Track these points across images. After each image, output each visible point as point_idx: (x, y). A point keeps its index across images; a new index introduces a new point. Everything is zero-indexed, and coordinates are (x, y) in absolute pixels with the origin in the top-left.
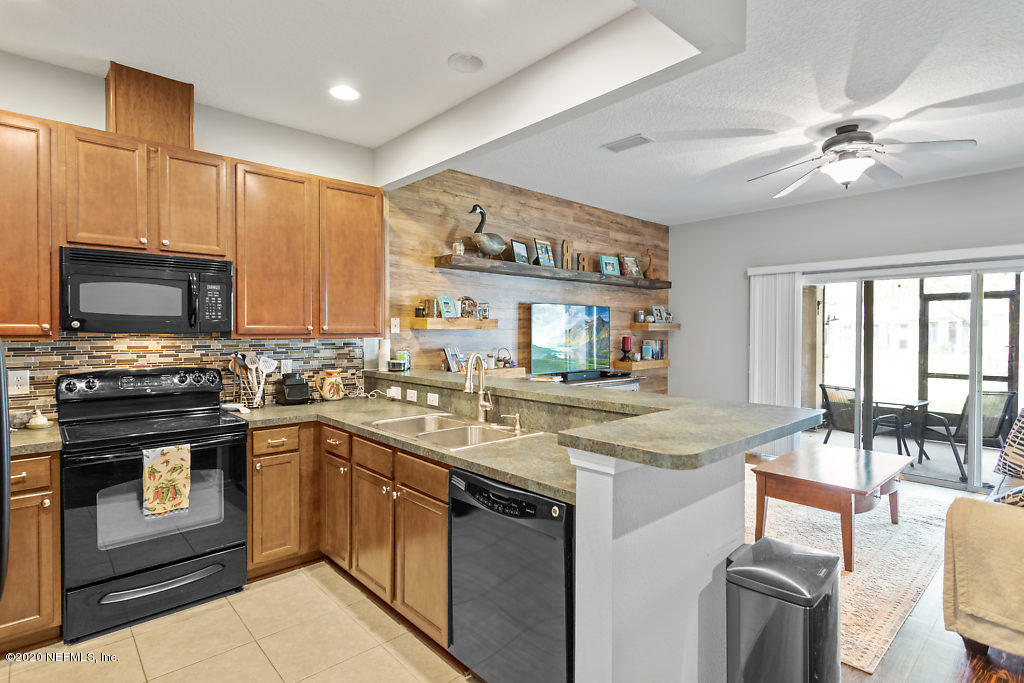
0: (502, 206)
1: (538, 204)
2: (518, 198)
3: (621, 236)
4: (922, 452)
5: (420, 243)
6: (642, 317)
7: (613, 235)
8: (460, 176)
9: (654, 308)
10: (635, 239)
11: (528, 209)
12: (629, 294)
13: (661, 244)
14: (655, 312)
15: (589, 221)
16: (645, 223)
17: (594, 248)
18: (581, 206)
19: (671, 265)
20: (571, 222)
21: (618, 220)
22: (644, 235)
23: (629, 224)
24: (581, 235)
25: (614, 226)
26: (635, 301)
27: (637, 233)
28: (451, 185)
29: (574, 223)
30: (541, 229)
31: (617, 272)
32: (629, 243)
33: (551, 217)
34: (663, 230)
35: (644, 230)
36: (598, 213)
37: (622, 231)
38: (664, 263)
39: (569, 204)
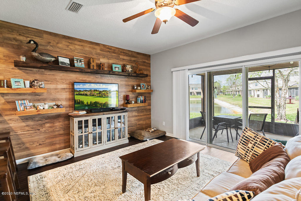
0: (58, 43)
1: (79, 43)
2: (67, 40)
3: (125, 58)
4: (237, 133)
5: (4, 56)
6: (136, 87)
7: (121, 57)
8: (30, 29)
9: (141, 84)
10: (133, 59)
11: (73, 45)
12: (131, 79)
13: (147, 61)
14: (141, 86)
15: (109, 51)
16: (138, 53)
17: (111, 61)
18: (104, 45)
19: (152, 69)
20: (99, 51)
21: (124, 51)
22: (138, 57)
23: (130, 53)
24: (104, 57)
25: (122, 54)
26: (134, 82)
27: (133, 57)
28: (24, 32)
29: (101, 52)
30: (82, 53)
31: (120, 70)
32: (131, 60)
33: (87, 49)
34: (148, 57)
35: (138, 56)
36: (113, 48)
37: (127, 56)
38: (148, 68)
39: (97, 44)
